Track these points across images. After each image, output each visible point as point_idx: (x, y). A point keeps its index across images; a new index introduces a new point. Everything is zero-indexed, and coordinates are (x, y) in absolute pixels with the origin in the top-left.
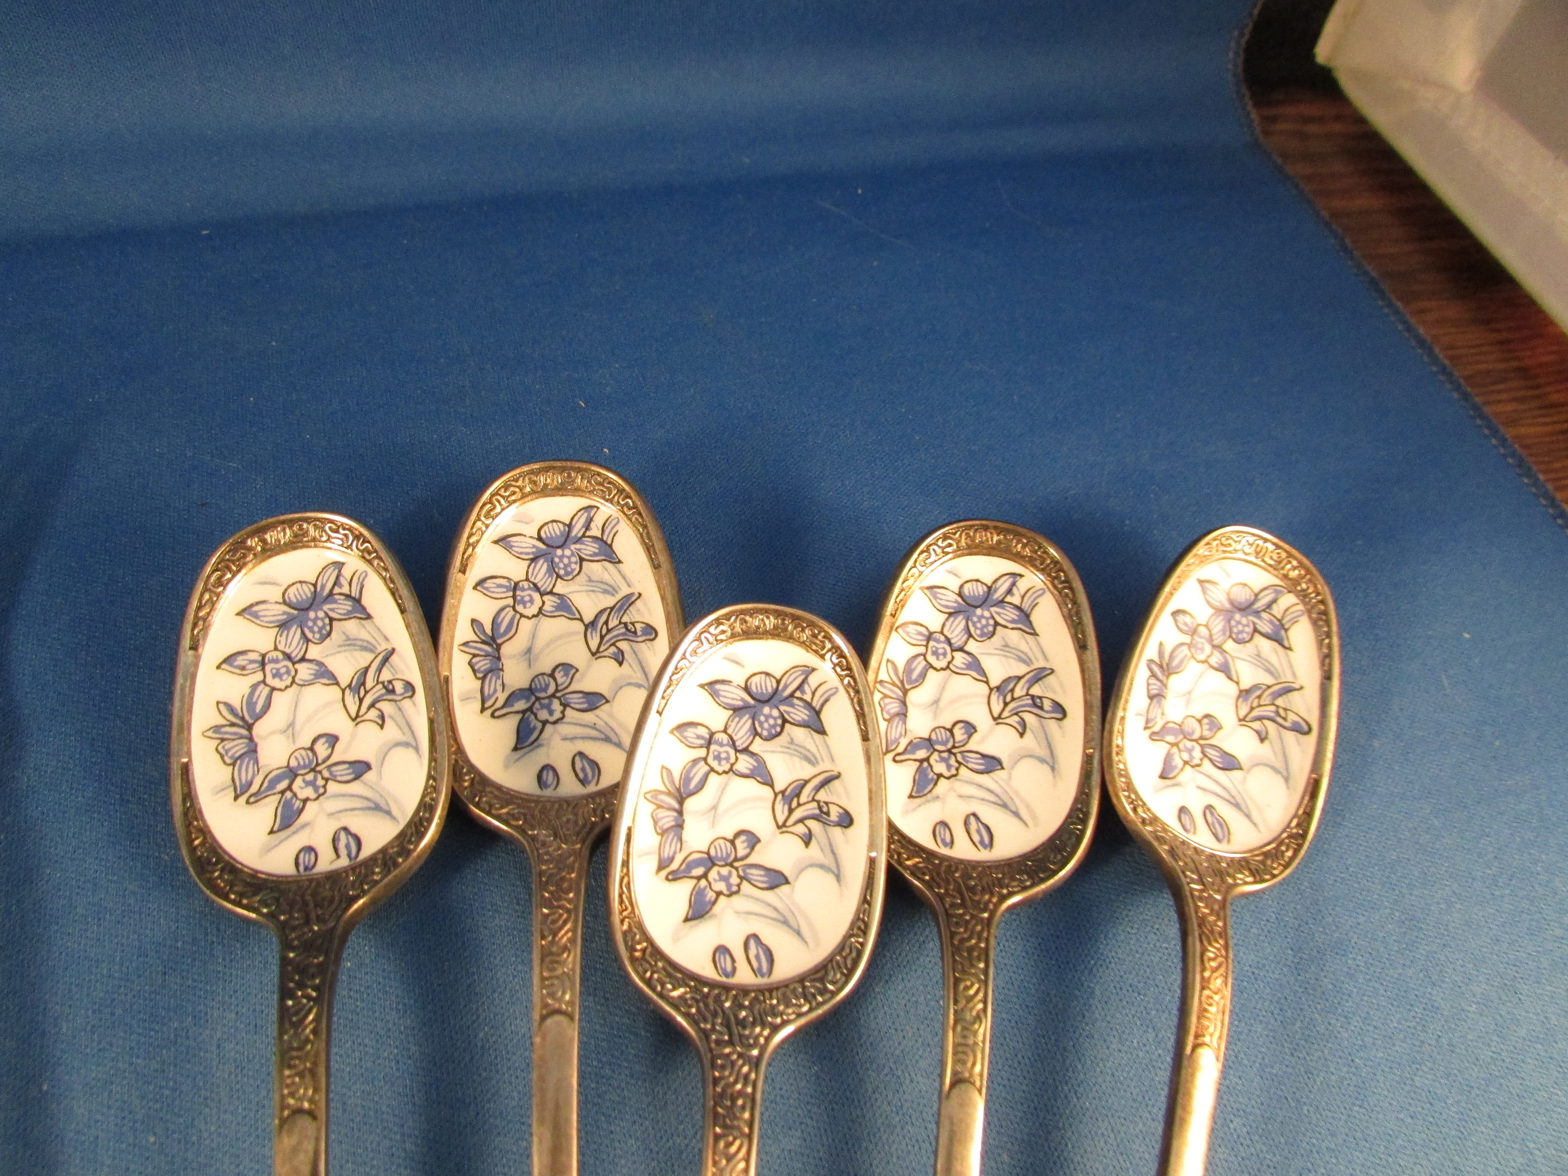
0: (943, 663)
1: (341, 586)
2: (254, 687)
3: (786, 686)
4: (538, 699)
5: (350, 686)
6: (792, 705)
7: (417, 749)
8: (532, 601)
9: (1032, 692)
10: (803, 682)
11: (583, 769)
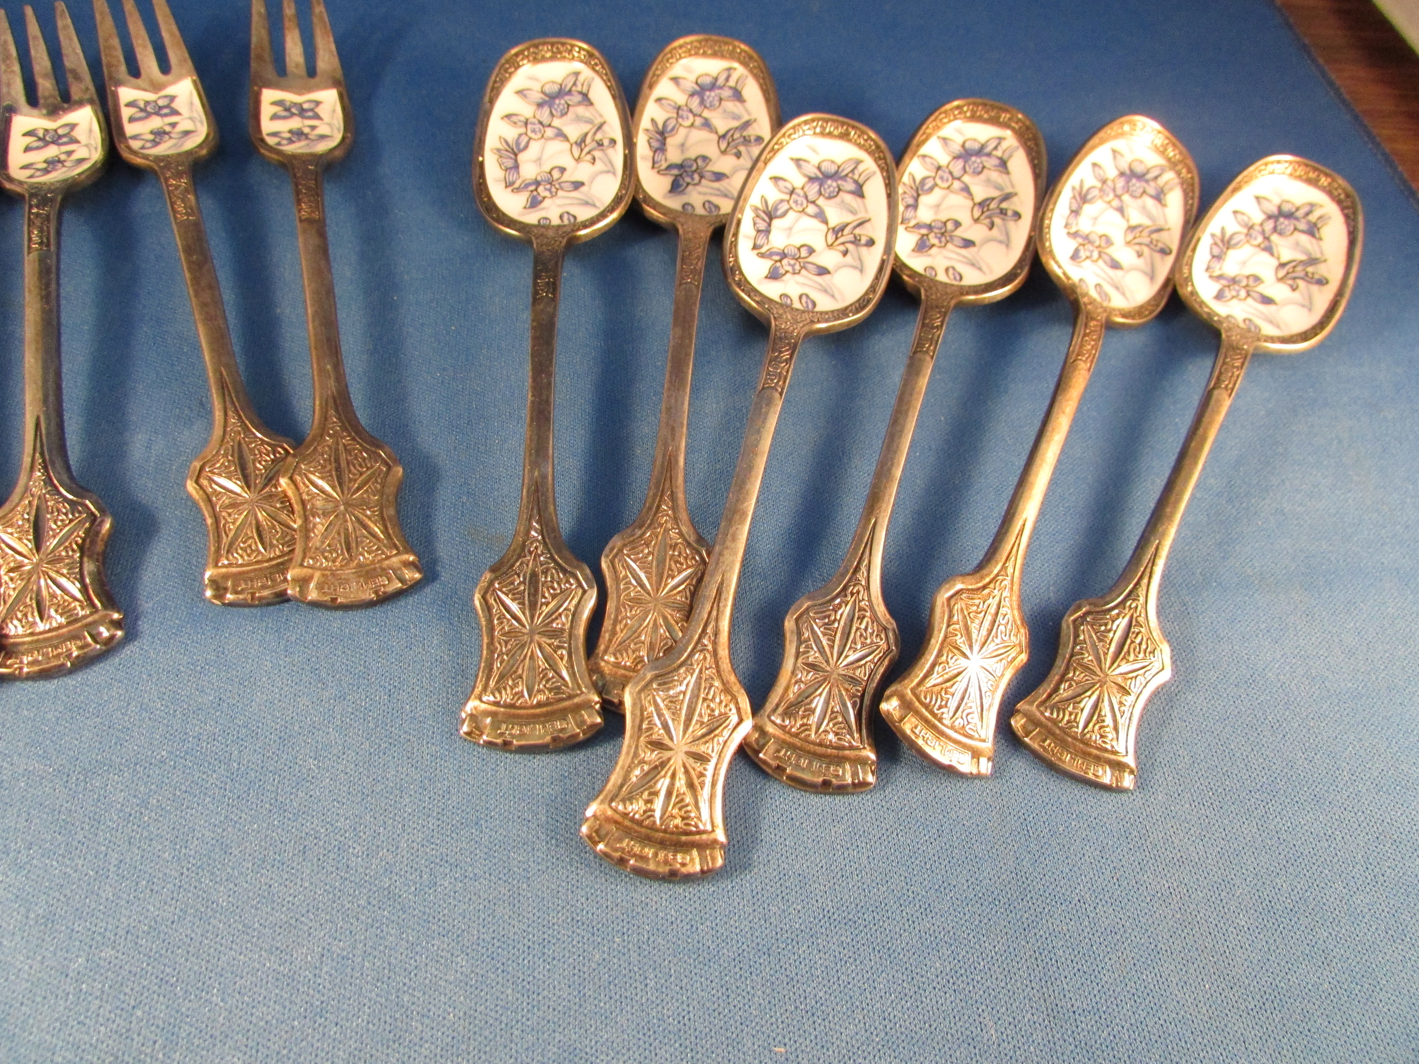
0: (946, 185)
1: (577, 86)
2: (520, 135)
3: (844, 170)
4: (686, 171)
5: (576, 142)
6: (846, 181)
7: (614, 173)
8: (688, 118)
9: (1001, 206)
10: (855, 168)
11: (709, 206)
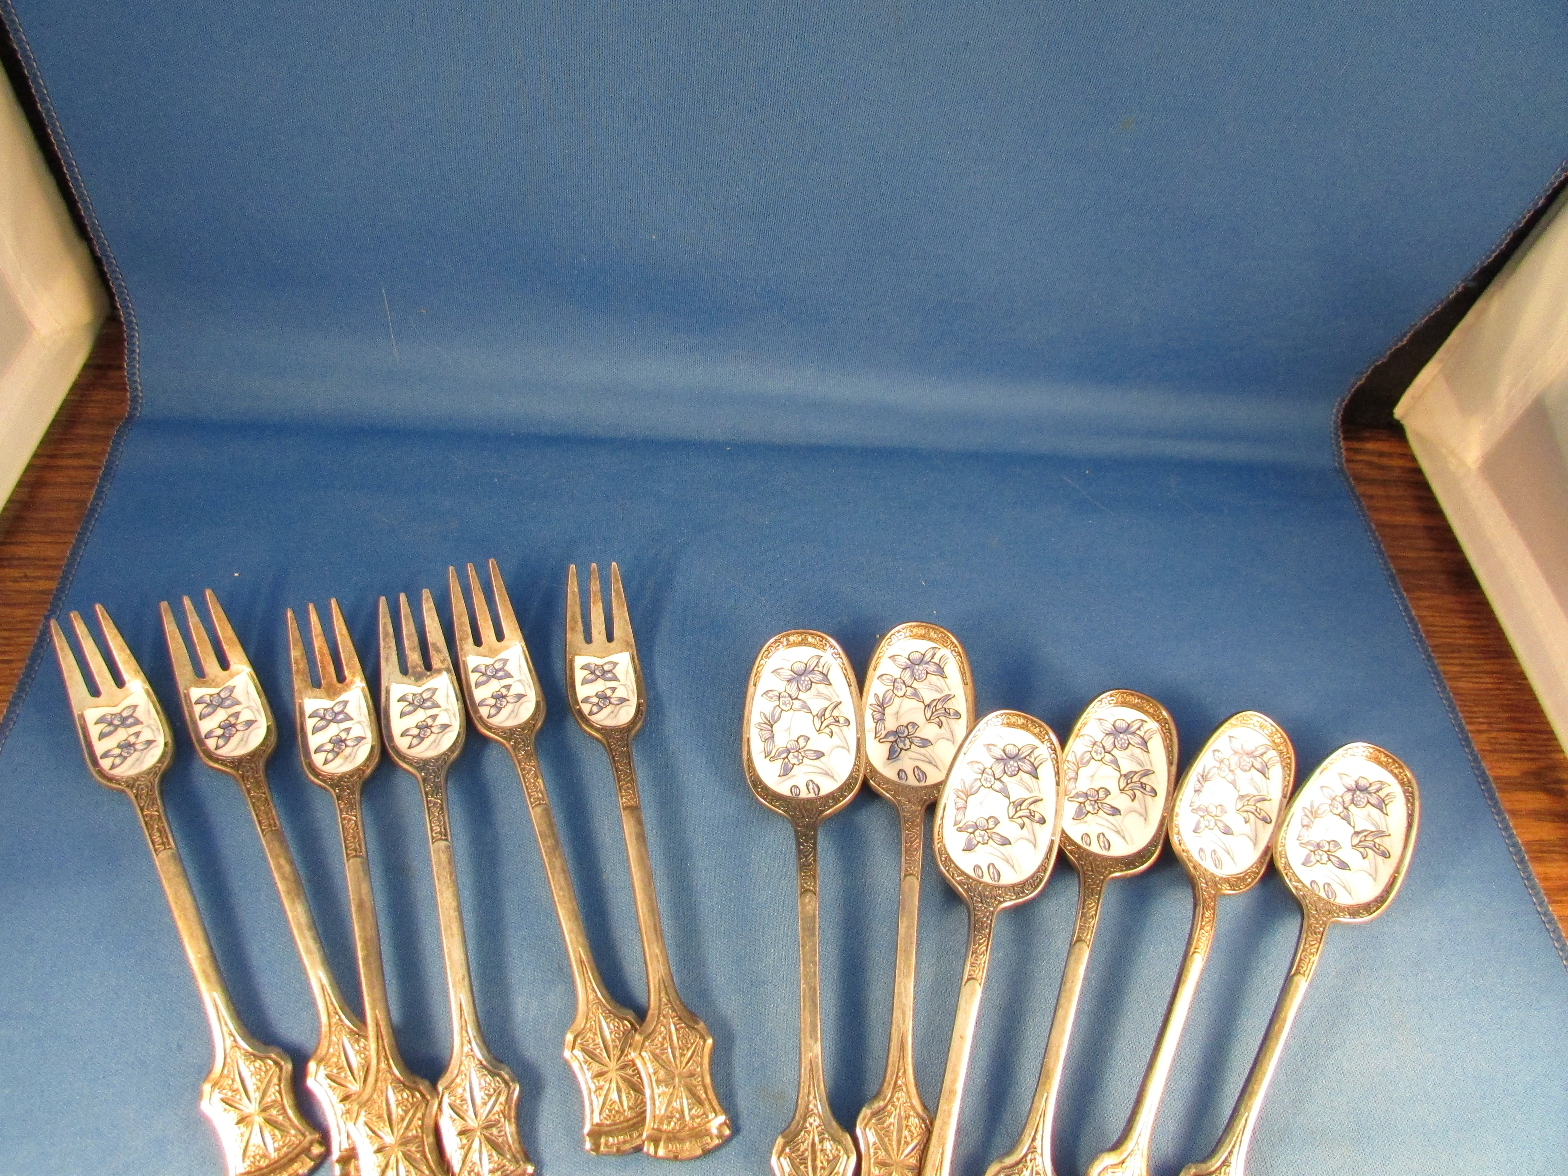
0: (1099, 758)
1: (818, 667)
2: (775, 707)
3: (1023, 753)
4: (900, 737)
5: (817, 715)
6: (1024, 763)
7: (849, 751)
8: (901, 689)
9: (1141, 780)
10: (1031, 752)
11: (918, 775)
